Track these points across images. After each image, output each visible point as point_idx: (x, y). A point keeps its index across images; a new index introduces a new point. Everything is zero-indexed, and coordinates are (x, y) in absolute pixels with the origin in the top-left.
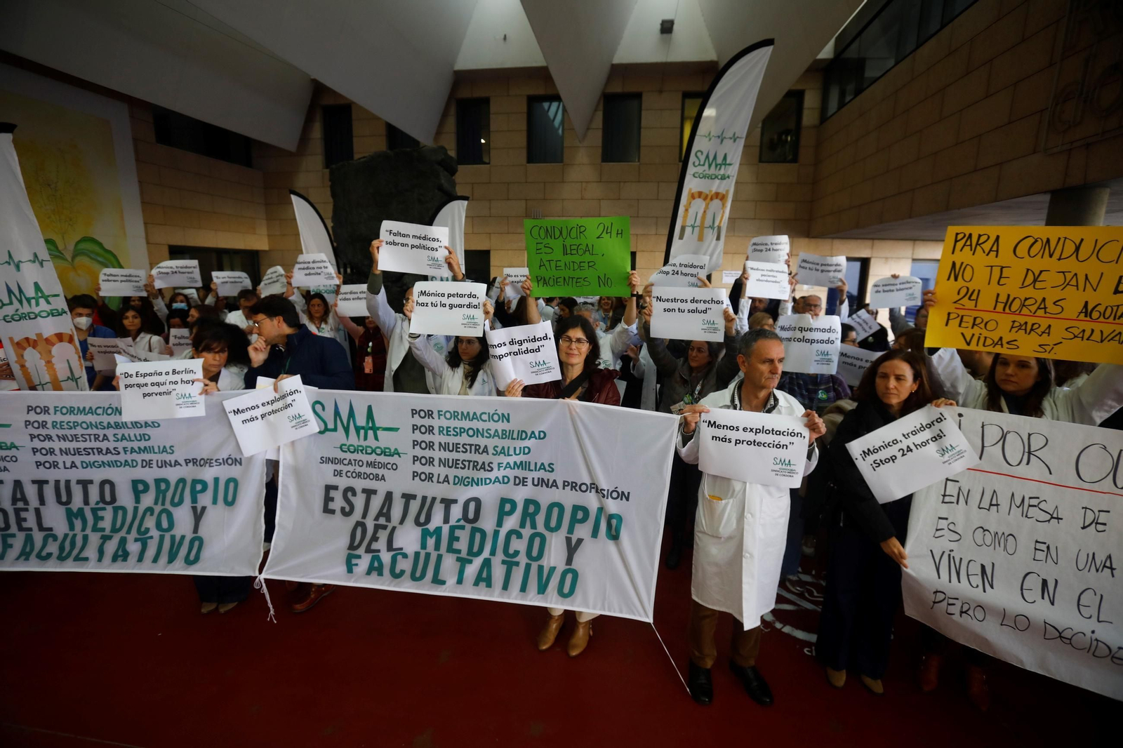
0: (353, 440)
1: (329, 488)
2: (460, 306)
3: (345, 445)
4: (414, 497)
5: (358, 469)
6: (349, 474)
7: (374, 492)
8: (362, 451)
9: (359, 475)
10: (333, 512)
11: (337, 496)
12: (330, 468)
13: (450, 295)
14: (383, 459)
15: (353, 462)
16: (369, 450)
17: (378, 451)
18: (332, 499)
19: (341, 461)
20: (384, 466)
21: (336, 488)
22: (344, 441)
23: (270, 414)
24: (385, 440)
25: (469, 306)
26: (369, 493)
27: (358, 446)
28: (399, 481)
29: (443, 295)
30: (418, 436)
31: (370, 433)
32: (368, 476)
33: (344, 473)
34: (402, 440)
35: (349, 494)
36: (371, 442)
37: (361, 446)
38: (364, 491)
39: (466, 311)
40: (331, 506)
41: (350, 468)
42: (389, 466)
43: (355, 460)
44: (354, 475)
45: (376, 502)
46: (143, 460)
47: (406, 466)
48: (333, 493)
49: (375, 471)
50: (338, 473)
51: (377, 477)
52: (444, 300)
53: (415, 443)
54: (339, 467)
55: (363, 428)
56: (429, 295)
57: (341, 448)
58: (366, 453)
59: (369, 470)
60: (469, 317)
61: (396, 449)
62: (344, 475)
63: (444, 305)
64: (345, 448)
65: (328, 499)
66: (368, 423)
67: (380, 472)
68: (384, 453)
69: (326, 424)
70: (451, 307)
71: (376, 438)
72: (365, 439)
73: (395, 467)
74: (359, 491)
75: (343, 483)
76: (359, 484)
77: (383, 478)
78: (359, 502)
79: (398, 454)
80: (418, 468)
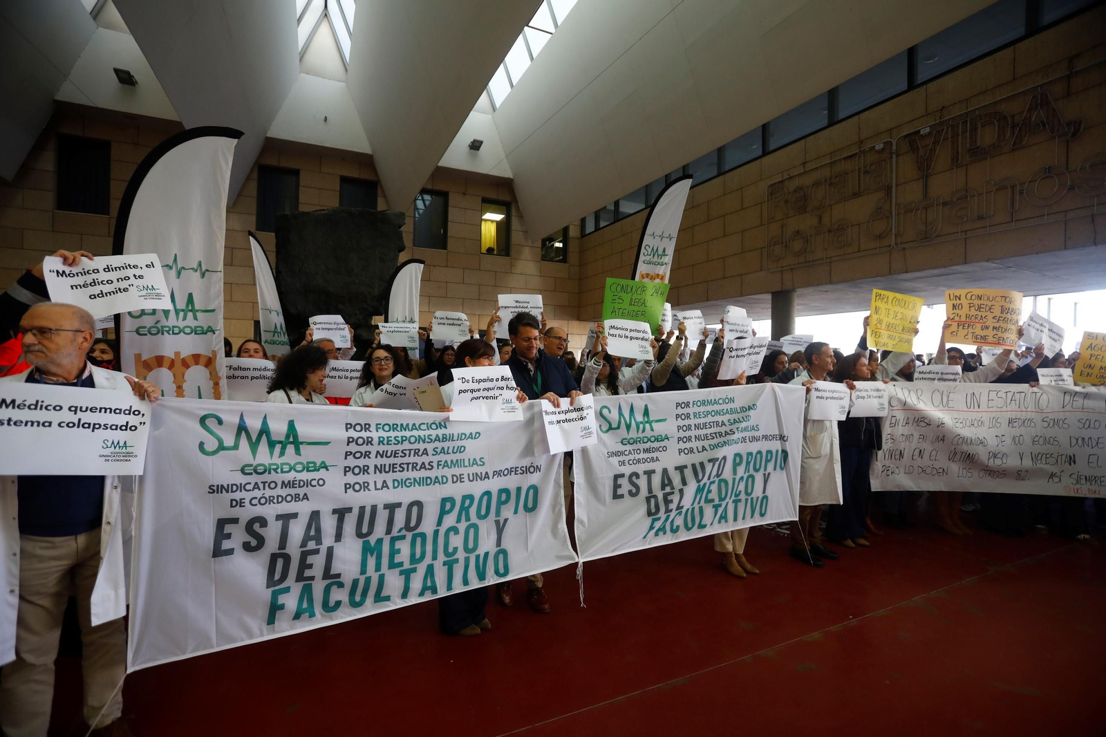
0: (633, 434)
1: (616, 477)
2: (637, 338)
3: (626, 439)
4: (686, 467)
5: (637, 457)
6: (631, 462)
7: (653, 471)
8: (639, 441)
9: (639, 461)
10: (622, 496)
11: (624, 482)
12: (615, 460)
13: (631, 330)
14: (656, 445)
15: (632, 452)
16: (646, 440)
17: (653, 439)
18: (620, 486)
19: (622, 453)
20: (657, 449)
21: (622, 476)
22: (626, 436)
23: (564, 421)
24: (659, 428)
25: (643, 339)
26: (649, 473)
27: (637, 438)
28: (670, 459)
29: (627, 330)
30: (681, 422)
31: (647, 426)
32: (646, 460)
33: (627, 462)
34: (669, 427)
35: (634, 478)
36: (648, 433)
37: (639, 438)
38: (645, 473)
39: (640, 342)
40: (620, 492)
41: (631, 457)
42: (661, 449)
43: (634, 450)
44: (635, 462)
45: (657, 480)
46: (453, 476)
47: (673, 446)
48: (620, 481)
49: (650, 455)
50: (622, 463)
51: (652, 460)
52: (627, 333)
53: (679, 428)
54: (622, 458)
55: (641, 423)
56: (617, 329)
57: (622, 442)
58: (643, 443)
59: (646, 456)
60: (642, 347)
61: (666, 435)
62: (627, 463)
63: (627, 337)
64: (625, 442)
65: (616, 486)
66: (644, 419)
67: (654, 455)
68: (657, 440)
69: (610, 424)
70: (631, 338)
71: (652, 430)
72: (644, 431)
73: (665, 449)
74: (641, 473)
75: (627, 470)
76: (640, 468)
77: (657, 459)
78: (642, 482)
79: (668, 439)
80: (682, 446)
